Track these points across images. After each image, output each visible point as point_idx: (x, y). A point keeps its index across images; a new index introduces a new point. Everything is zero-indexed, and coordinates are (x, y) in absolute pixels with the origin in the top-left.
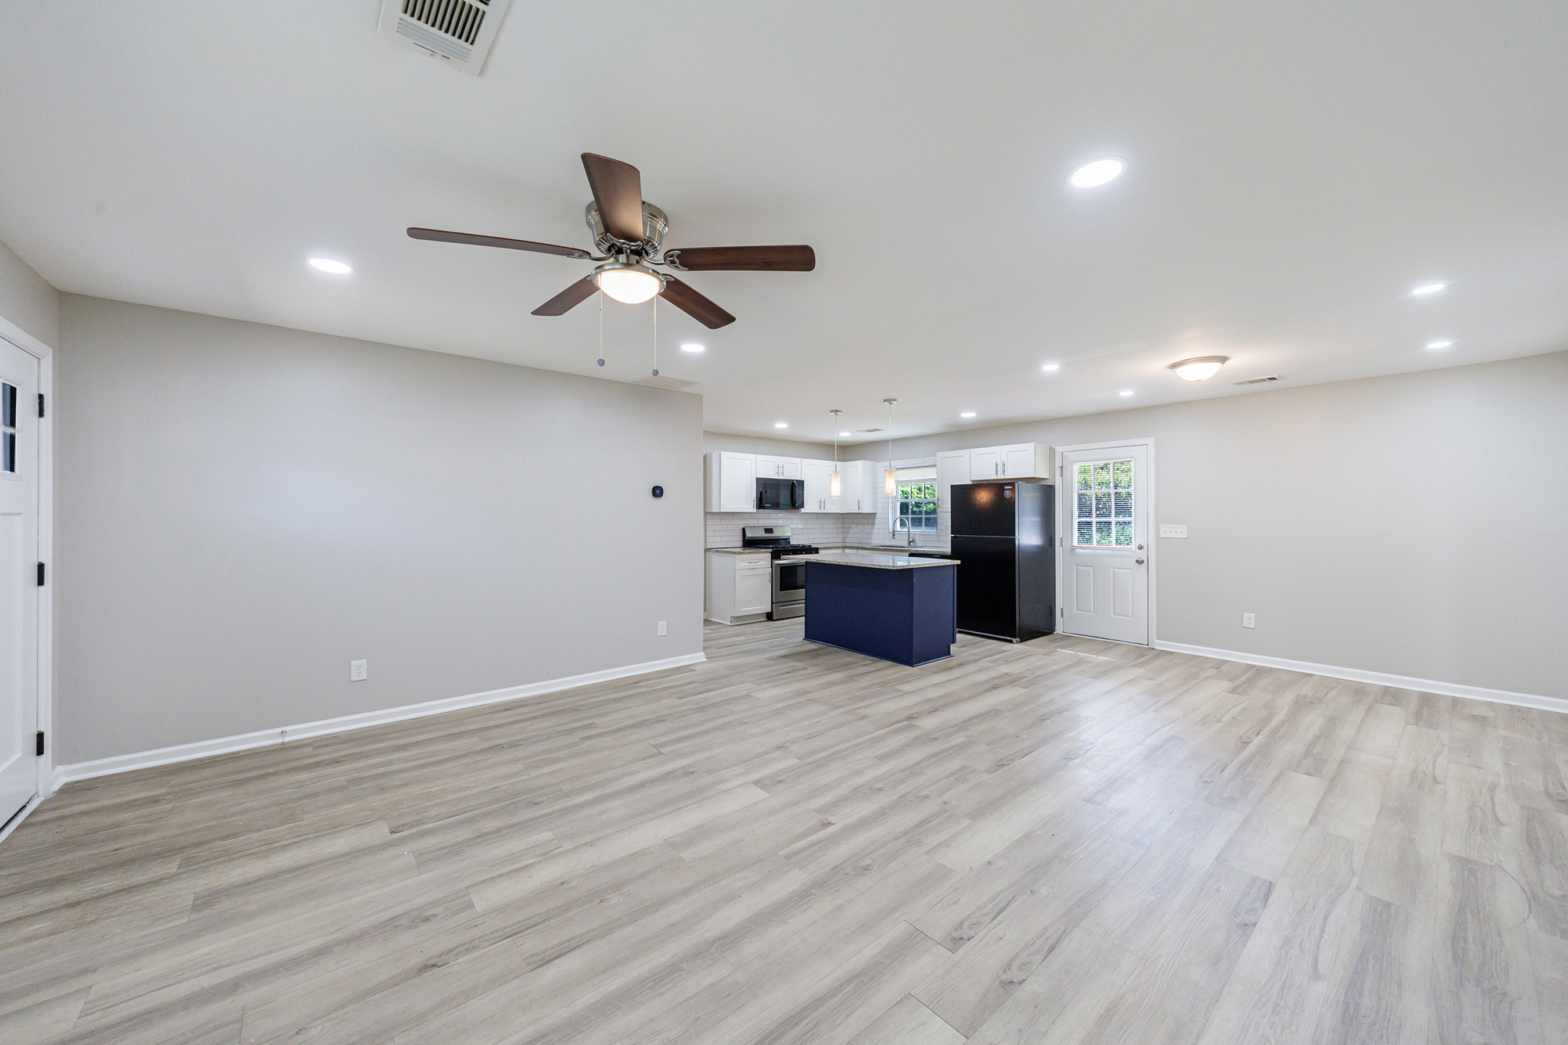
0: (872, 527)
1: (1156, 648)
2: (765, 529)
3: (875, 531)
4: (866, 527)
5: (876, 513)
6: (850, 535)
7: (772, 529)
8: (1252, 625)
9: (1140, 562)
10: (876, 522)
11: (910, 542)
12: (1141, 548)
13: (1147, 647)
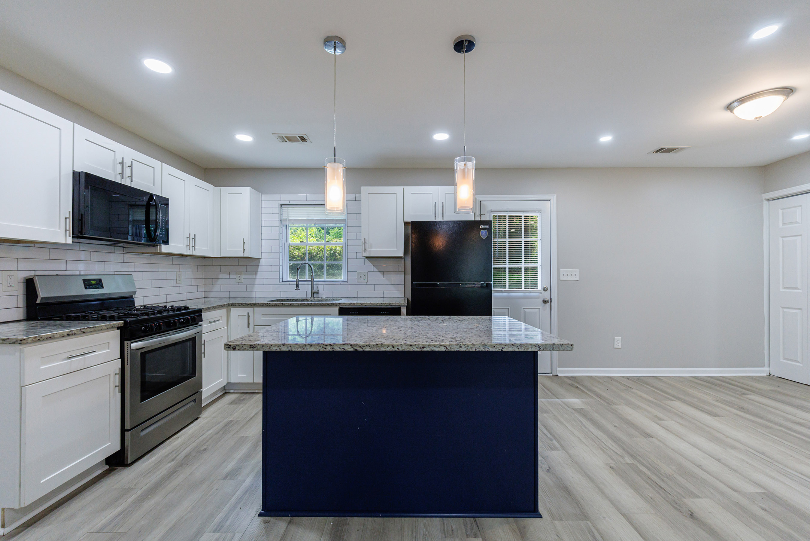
0: (253, 276)
1: (559, 375)
2: (84, 281)
3: (257, 281)
4: (243, 276)
5: (261, 259)
6: (217, 288)
7: (100, 280)
8: (620, 346)
9: (545, 302)
10: (259, 270)
11: (314, 293)
12: (545, 289)
13: (551, 375)
